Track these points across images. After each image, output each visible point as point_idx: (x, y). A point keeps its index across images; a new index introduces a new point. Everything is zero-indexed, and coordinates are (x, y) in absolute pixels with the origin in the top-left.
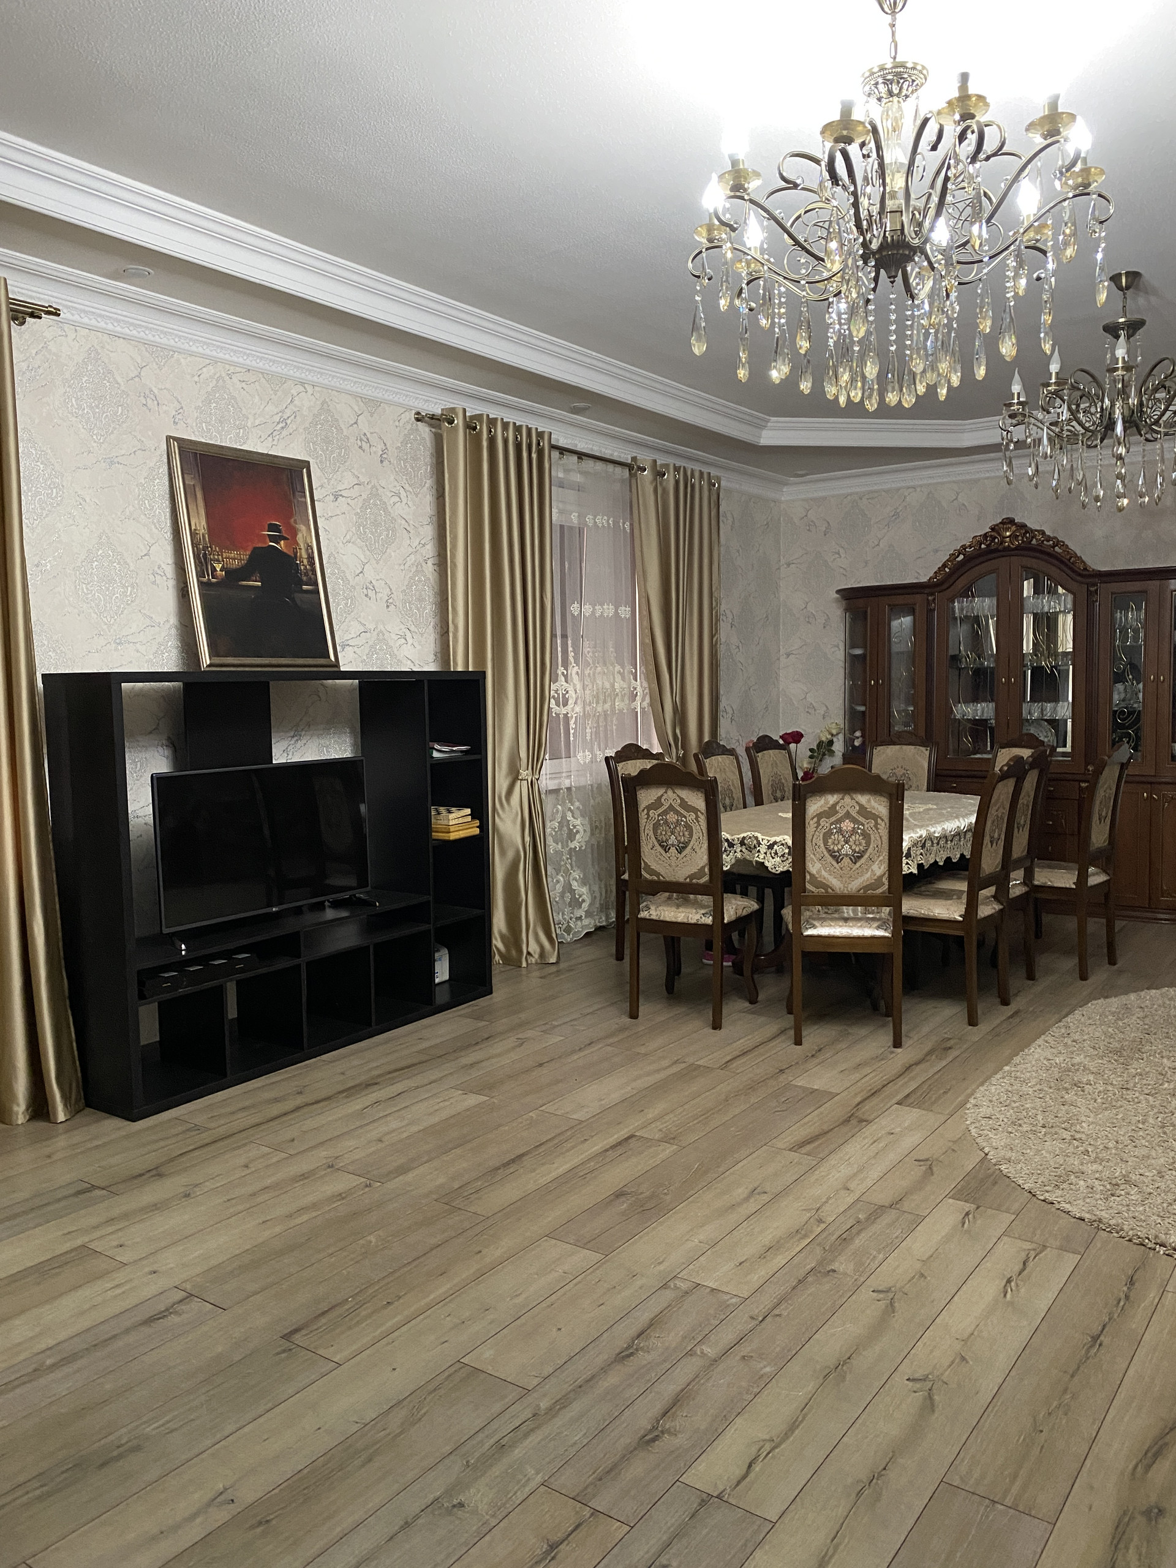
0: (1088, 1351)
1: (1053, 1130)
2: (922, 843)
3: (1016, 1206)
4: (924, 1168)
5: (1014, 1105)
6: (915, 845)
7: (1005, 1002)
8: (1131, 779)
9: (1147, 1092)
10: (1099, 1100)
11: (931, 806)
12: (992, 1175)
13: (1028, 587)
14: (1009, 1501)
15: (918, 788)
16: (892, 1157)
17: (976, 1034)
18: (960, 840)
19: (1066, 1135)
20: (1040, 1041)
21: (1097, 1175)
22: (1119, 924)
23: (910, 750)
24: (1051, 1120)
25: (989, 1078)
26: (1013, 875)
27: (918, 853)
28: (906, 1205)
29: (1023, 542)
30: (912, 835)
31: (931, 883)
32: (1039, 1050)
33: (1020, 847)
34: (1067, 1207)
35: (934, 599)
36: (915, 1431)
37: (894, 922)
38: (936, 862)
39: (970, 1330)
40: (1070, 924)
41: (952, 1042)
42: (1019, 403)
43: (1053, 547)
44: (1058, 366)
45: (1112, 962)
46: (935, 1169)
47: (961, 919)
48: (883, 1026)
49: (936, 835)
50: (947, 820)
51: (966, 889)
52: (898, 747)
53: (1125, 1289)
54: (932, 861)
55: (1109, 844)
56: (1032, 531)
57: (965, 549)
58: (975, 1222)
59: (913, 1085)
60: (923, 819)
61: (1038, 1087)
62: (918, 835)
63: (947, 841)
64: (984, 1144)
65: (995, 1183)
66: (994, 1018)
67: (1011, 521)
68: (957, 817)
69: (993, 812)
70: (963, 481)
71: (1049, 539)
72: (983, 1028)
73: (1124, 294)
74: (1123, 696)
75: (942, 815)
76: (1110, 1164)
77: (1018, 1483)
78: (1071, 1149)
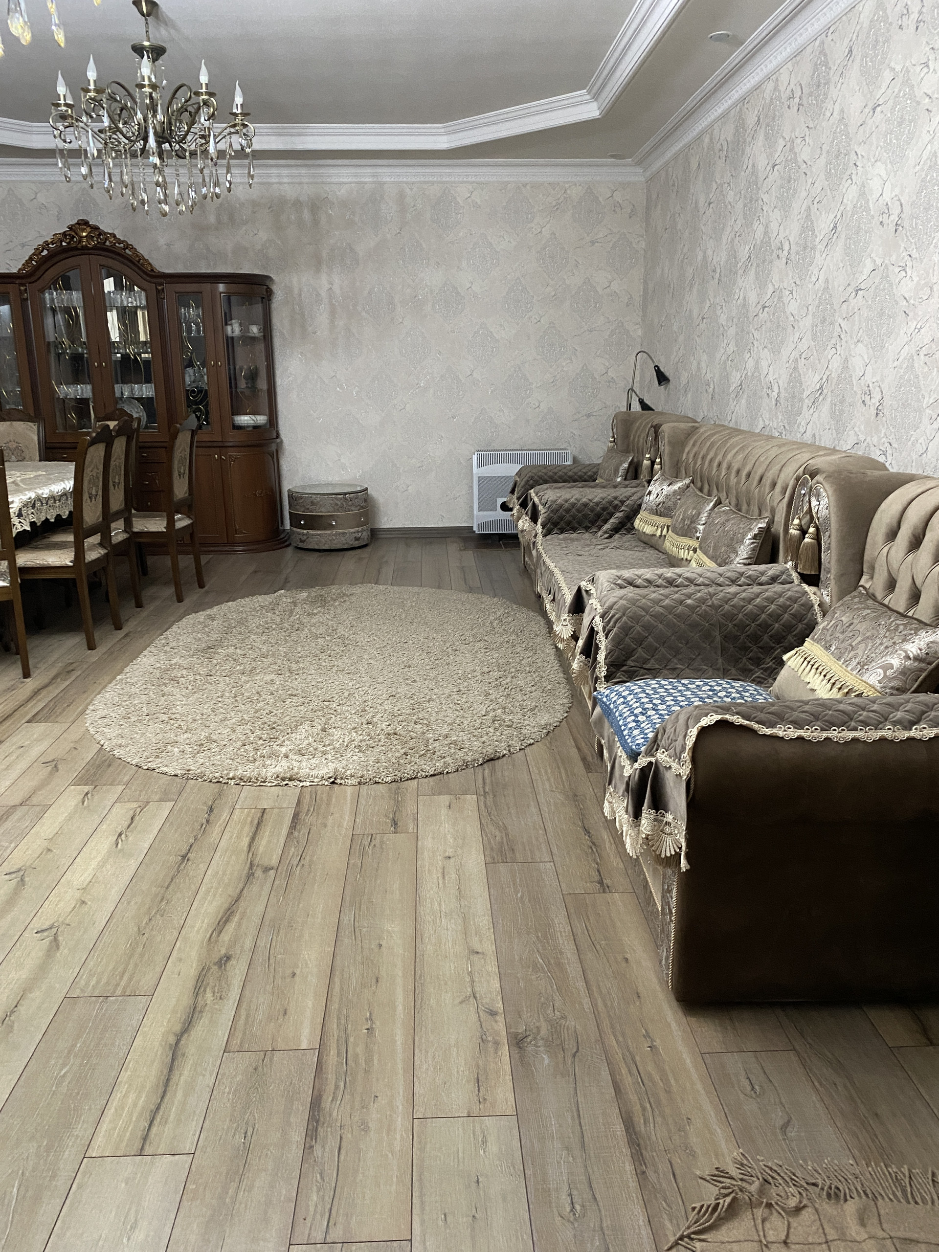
0: (179, 867)
1: (155, 716)
2: (32, 504)
3: (126, 779)
4: (49, 768)
5: (124, 704)
6: (25, 505)
7: (118, 627)
8: (199, 444)
9: (224, 674)
10: (190, 688)
11: (40, 473)
12: (106, 761)
13: (109, 285)
14: (119, 992)
15: (31, 459)
16: (22, 765)
17: (94, 656)
18: (67, 499)
19: (165, 717)
20: (146, 653)
21: (188, 741)
22: (204, 559)
23: (20, 426)
24: (154, 709)
25: (104, 687)
26: (113, 525)
27: (30, 512)
28: (35, 800)
29: (98, 243)
30: (21, 497)
31: (45, 537)
32: (145, 659)
33: (117, 501)
34: (165, 769)
35: (26, 290)
36: (43, 968)
37: (10, 572)
38: (47, 520)
39: (88, 880)
40: (167, 561)
41: (74, 665)
42: (66, 105)
43: (124, 249)
44: (95, 74)
45: (201, 586)
46: (59, 766)
47: (71, 564)
48: (15, 662)
49: (45, 496)
50: (54, 483)
51: (73, 540)
52: (8, 423)
53: (206, 816)
54: (43, 519)
55: (190, 495)
56: (106, 233)
57: (48, 245)
58: (93, 799)
59: (41, 705)
60: (30, 484)
61: (144, 686)
62: (28, 497)
63: (55, 501)
64: (100, 738)
65: (109, 765)
66: (109, 641)
67: (86, 223)
68: (62, 480)
69: (88, 473)
70: (42, 182)
71: (120, 242)
72: (101, 650)
73: (146, 20)
74: (193, 378)
75: (50, 479)
76: (198, 731)
77: (126, 978)
78: (169, 727)
